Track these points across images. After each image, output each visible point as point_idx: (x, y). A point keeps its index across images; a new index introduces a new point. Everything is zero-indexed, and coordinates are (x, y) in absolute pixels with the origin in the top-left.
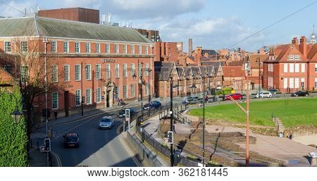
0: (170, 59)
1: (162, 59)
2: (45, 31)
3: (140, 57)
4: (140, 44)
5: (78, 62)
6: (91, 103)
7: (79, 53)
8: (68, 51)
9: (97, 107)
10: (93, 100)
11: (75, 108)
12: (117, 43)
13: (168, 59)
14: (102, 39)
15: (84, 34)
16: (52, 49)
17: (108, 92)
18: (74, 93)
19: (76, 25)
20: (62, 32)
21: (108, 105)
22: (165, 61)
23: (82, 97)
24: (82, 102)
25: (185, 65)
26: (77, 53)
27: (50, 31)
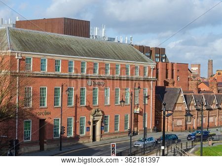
0: (176, 84)
1: (166, 83)
2: (19, 44)
3: (138, 80)
4: (138, 64)
5: (58, 83)
6: (72, 135)
7: (60, 72)
8: (46, 70)
9: (80, 141)
10: (75, 132)
11: (52, 141)
12: (108, 62)
13: (173, 83)
14: (89, 56)
15: (67, 50)
16: (26, 67)
17: (95, 122)
18: (51, 121)
19: (57, 39)
20: (39, 46)
21: (94, 139)
22: (170, 86)
23: (62, 127)
24: (61, 133)
25: (196, 92)
26: (57, 73)
27: (25, 44)
